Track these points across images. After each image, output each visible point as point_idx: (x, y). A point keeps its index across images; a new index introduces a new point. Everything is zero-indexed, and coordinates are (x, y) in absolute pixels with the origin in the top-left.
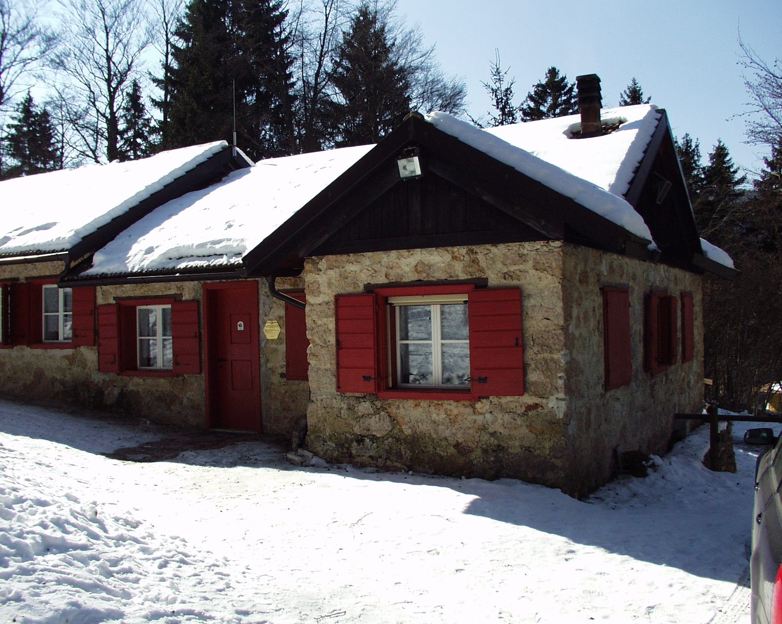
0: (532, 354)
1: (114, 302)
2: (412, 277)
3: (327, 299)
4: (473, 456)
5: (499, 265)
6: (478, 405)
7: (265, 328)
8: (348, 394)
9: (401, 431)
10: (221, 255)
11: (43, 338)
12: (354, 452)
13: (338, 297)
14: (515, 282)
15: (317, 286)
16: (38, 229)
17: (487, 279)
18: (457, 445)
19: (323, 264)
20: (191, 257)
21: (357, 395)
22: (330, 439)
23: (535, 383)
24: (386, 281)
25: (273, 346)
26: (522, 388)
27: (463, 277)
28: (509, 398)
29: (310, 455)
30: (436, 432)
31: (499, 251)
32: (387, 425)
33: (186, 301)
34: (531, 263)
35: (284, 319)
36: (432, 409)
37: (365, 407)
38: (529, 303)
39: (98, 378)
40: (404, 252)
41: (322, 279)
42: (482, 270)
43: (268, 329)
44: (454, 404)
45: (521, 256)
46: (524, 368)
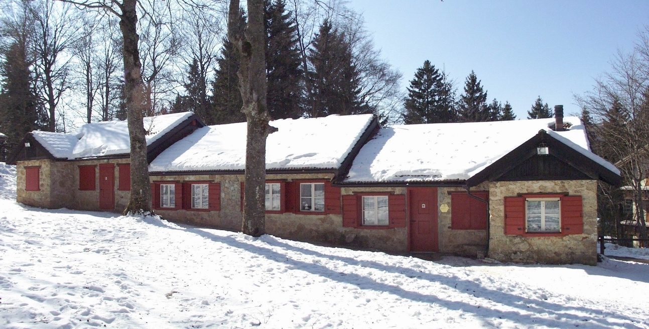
0: (585, 219)
1: (353, 194)
2: (537, 191)
3: (500, 198)
4: (562, 256)
5: (573, 188)
6: (564, 238)
7: (441, 207)
8: (509, 235)
9: (533, 248)
10: (429, 176)
11: (301, 209)
12: (512, 258)
13: (506, 198)
14: (579, 194)
15: (495, 193)
16: (305, 156)
17: (568, 192)
18: (555, 253)
19: (498, 184)
20: (412, 176)
21: (514, 235)
22: (501, 253)
23: (587, 230)
24: (527, 192)
25: (445, 215)
26: (581, 231)
27: (559, 191)
28: (577, 235)
29: (494, 260)
30: (547, 248)
31: (573, 182)
32: (527, 247)
33: (397, 195)
34: (585, 187)
35: (451, 204)
36: (546, 240)
37: (517, 240)
38: (584, 202)
39: (342, 230)
40: (535, 182)
41: (498, 190)
42: (566, 189)
44: (554, 238)
45: (582, 185)
46: (582, 224)
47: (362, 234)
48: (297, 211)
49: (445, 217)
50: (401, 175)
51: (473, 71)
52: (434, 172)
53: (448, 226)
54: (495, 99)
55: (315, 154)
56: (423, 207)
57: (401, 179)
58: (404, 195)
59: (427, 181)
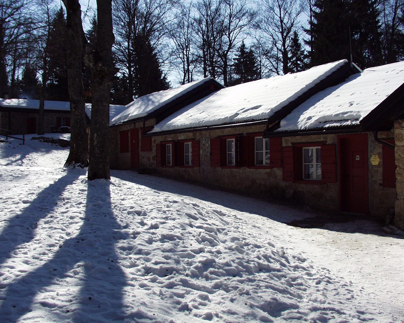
1: (291, 145)
7: (371, 159)
10: (347, 120)
11: (255, 163)
15: (401, 136)
16: (252, 109)
20: (332, 121)
25: (376, 169)
29: (396, 229)
33: (329, 145)
35: (382, 154)
39: (283, 184)
47: (299, 189)
49: (377, 171)
50: (324, 120)
52: (355, 114)
53: (379, 182)
55: (260, 106)
56: (357, 159)
57: (321, 126)
58: (335, 145)
59: (344, 125)
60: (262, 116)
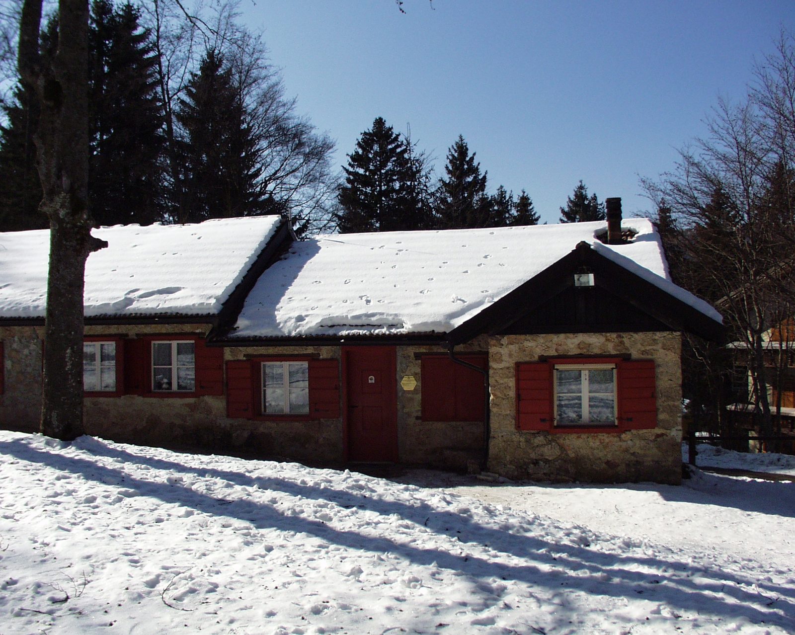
0: (660, 402)
1: (245, 359)
2: (575, 351)
3: (507, 365)
4: (619, 468)
5: (639, 346)
6: (623, 436)
7: (402, 382)
8: (524, 431)
9: (567, 455)
10: (380, 326)
11: (153, 387)
12: (530, 471)
13: (518, 365)
14: (649, 357)
15: (500, 356)
16: (160, 292)
17: (630, 354)
18: (608, 463)
19: (505, 340)
21: (533, 432)
22: (511, 463)
23: (662, 421)
24: (556, 354)
25: (410, 395)
26: (653, 424)
27: (613, 352)
28: (645, 431)
29: (497, 476)
30: (593, 453)
31: (638, 336)
32: (557, 452)
33: (323, 360)
34: (660, 345)
35: (420, 375)
36: (590, 439)
37: (539, 440)
38: (659, 370)
39: (225, 423)
40: (571, 335)
41: (504, 351)
42: (627, 349)
43: (404, 382)
44: (606, 435)
45: (654, 340)
46: (655, 411)
47: (262, 429)
48: (146, 392)
49: (412, 399)
50: (330, 324)
51: (461, 137)
52: (390, 318)
53: (415, 414)
54: (502, 187)
55: (178, 289)
56: (370, 381)
57: (331, 332)
58: (336, 360)
59: (378, 334)
60: (201, 309)
